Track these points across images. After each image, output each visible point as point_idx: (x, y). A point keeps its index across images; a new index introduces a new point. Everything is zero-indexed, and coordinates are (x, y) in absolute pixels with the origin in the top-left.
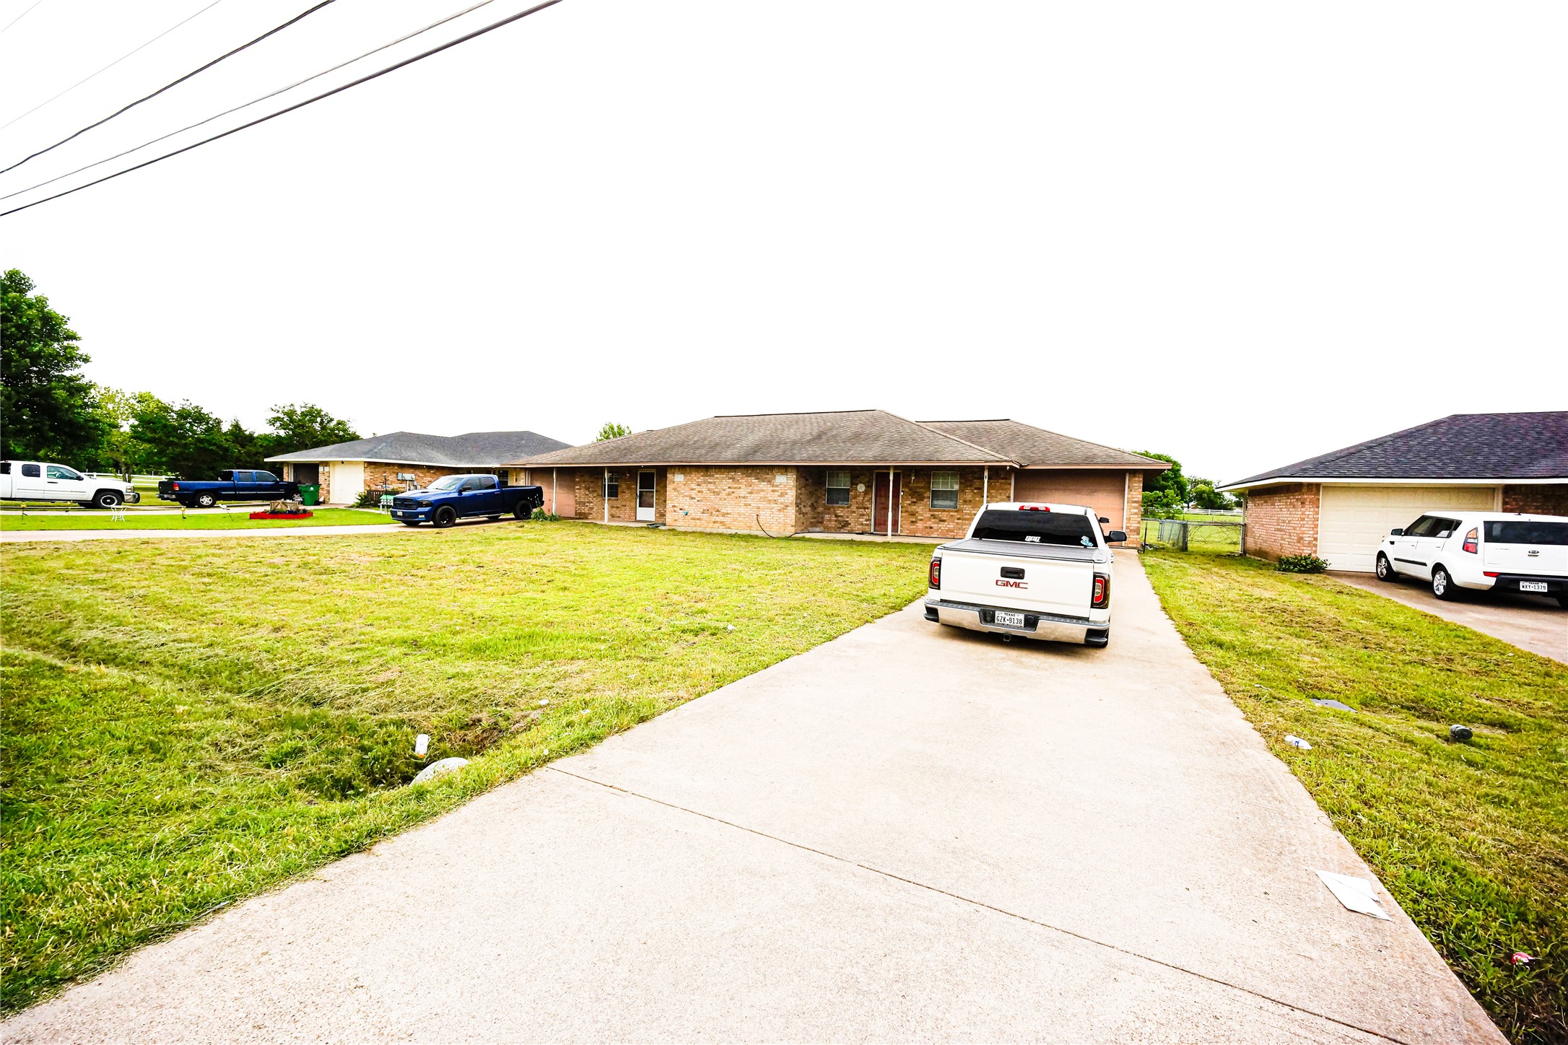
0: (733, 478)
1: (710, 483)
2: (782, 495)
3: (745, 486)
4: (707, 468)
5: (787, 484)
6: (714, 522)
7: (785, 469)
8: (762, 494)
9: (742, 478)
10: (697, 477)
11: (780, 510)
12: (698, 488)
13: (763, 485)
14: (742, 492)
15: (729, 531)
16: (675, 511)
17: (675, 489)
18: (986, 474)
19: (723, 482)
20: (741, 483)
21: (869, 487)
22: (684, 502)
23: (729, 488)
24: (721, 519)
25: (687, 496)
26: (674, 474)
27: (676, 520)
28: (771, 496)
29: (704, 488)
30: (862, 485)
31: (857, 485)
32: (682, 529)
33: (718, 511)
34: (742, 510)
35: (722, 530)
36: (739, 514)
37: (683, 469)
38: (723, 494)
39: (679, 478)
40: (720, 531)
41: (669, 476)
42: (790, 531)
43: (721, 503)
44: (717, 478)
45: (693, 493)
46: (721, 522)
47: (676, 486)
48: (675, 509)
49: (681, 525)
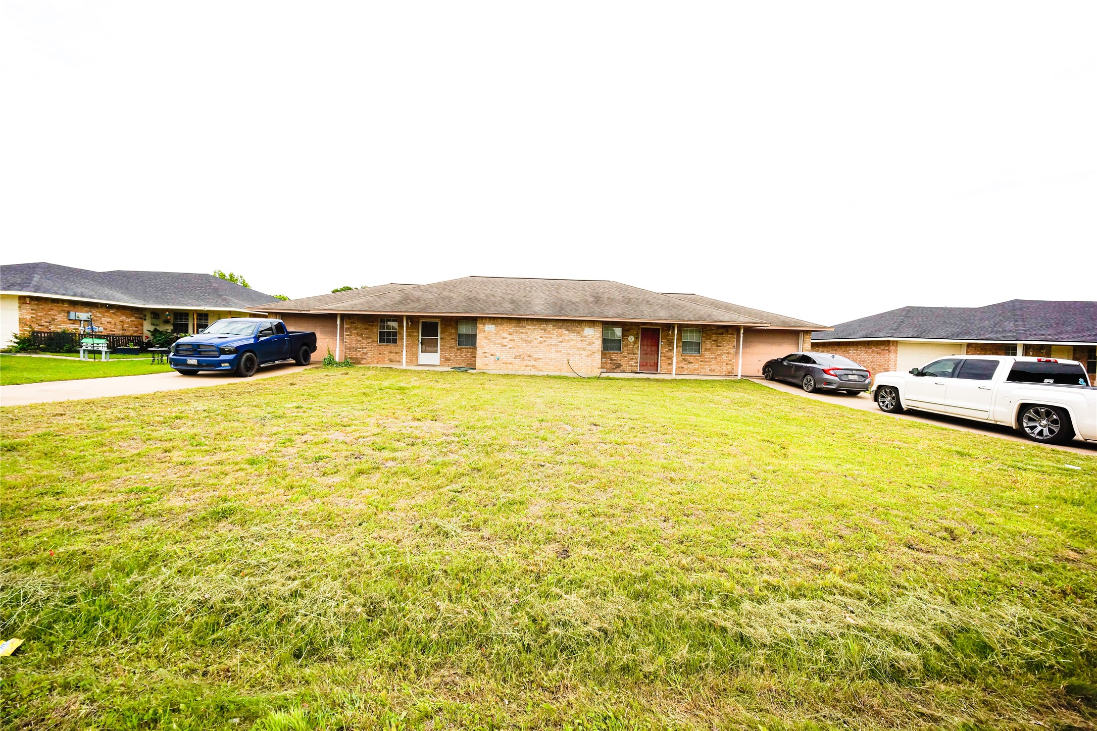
0: (545, 330)
1: (522, 333)
2: (590, 344)
3: (555, 336)
4: (519, 320)
5: (594, 335)
6: (526, 366)
7: (592, 323)
8: (572, 343)
9: (553, 330)
10: (510, 328)
11: (588, 356)
12: (510, 337)
13: (573, 336)
14: (554, 341)
15: (540, 374)
16: (486, 357)
17: (485, 338)
18: (742, 331)
19: (535, 333)
20: (552, 334)
21: (637, 338)
22: (497, 350)
23: (541, 337)
24: (534, 363)
25: (498, 344)
26: (485, 324)
27: (487, 365)
28: (579, 345)
29: (516, 337)
30: (632, 337)
31: (628, 336)
32: (493, 372)
33: (530, 356)
34: (554, 355)
36: (551, 359)
37: (493, 320)
38: (535, 343)
39: (490, 328)
40: (532, 373)
41: (479, 326)
42: (597, 372)
43: (533, 350)
44: (529, 329)
45: (505, 342)
46: (533, 366)
47: (486, 334)
48: (486, 355)
49: (493, 369)
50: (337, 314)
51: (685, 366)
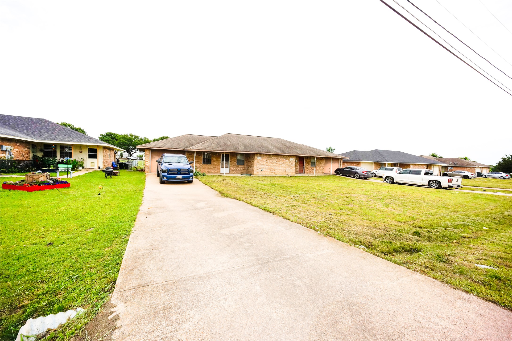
0: (278, 159)
1: (270, 160)
2: (292, 164)
3: (281, 161)
4: (269, 155)
5: (293, 160)
6: (272, 173)
7: (293, 156)
8: (286, 164)
9: (281, 159)
10: (266, 158)
11: (291, 169)
12: (266, 162)
13: (287, 161)
14: (281, 163)
15: (276, 176)
16: (258, 170)
17: (257, 162)
18: (332, 159)
19: (274, 160)
20: (280, 160)
21: (298, 161)
22: (261, 167)
23: (277, 162)
24: (274, 172)
25: (262, 164)
26: (257, 156)
27: (258, 173)
28: (289, 164)
29: (268, 161)
32: (260, 176)
33: (273, 169)
34: (281, 168)
35: (274, 175)
36: (280, 170)
37: (260, 155)
38: (275, 164)
39: (259, 158)
40: (274, 176)
41: (255, 157)
42: (294, 174)
43: (274, 166)
44: (273, 158)
45: (265, 163)
46: (274, 173)
47: (258, 160)
48: (258, 169)
49: (260, 174)
50: (194, 151)
51: (311, 171)
